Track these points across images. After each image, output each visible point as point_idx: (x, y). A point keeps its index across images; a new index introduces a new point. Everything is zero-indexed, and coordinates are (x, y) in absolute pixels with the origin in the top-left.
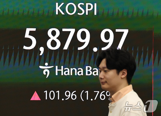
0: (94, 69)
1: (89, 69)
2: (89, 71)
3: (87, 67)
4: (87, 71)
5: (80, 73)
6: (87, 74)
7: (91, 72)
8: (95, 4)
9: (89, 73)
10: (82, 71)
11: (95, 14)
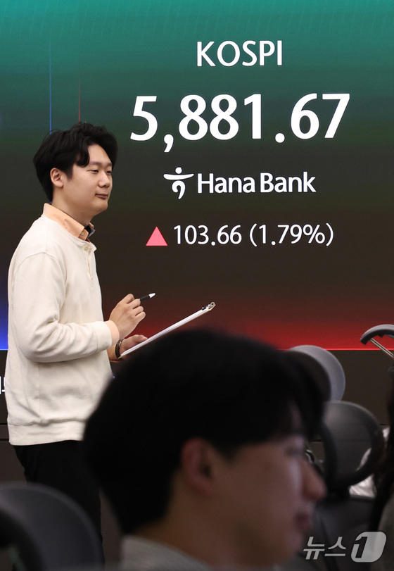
0: (277, 179)
1: (267, 178)
2: (268, 182)
3: (263, 175)
4: (263, 182)
5: (249, 188)
6: (263, 190)
7: (271, 185)
8: (280, 43)
9: (267, 187)
10: (253, 184)
11: (280, 62)
